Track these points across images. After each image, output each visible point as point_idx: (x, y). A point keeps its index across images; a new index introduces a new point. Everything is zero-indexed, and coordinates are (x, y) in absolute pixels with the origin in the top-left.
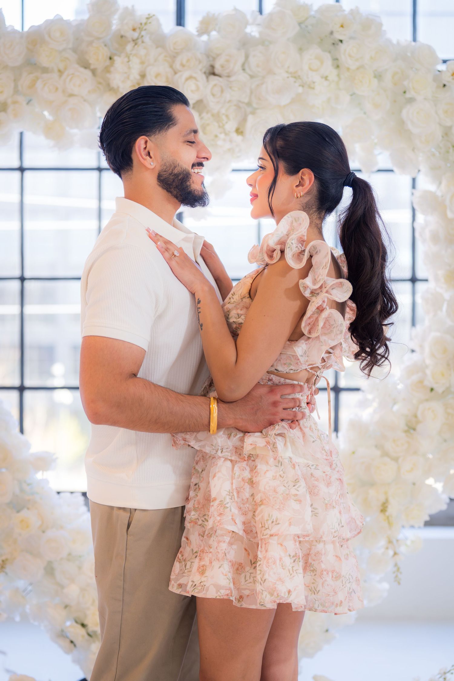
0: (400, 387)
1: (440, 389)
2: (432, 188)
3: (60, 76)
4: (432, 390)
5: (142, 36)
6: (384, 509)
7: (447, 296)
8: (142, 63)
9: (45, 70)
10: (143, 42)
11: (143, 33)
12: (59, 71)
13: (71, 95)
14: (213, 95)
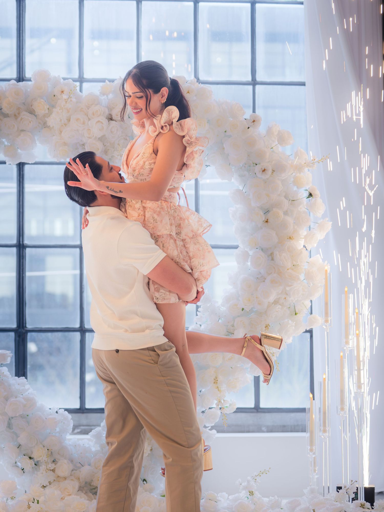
0: (223, 309)
1: (247, 309)
2: (241, 188)
3: (16, 119)
4: (243, 309)
5: (71, 97)
6: (216, 381)
7: (251, 253)
8: (68, 112)
9: (6, 116)
10: (71, 101)
11: (71, 96)
12: (15, 115)
13: (23, 131)
14: (112, 132)
